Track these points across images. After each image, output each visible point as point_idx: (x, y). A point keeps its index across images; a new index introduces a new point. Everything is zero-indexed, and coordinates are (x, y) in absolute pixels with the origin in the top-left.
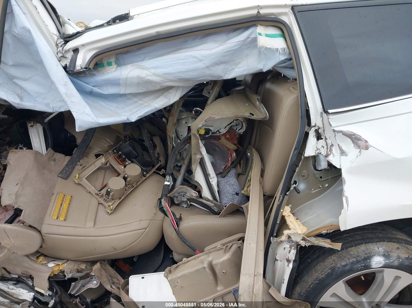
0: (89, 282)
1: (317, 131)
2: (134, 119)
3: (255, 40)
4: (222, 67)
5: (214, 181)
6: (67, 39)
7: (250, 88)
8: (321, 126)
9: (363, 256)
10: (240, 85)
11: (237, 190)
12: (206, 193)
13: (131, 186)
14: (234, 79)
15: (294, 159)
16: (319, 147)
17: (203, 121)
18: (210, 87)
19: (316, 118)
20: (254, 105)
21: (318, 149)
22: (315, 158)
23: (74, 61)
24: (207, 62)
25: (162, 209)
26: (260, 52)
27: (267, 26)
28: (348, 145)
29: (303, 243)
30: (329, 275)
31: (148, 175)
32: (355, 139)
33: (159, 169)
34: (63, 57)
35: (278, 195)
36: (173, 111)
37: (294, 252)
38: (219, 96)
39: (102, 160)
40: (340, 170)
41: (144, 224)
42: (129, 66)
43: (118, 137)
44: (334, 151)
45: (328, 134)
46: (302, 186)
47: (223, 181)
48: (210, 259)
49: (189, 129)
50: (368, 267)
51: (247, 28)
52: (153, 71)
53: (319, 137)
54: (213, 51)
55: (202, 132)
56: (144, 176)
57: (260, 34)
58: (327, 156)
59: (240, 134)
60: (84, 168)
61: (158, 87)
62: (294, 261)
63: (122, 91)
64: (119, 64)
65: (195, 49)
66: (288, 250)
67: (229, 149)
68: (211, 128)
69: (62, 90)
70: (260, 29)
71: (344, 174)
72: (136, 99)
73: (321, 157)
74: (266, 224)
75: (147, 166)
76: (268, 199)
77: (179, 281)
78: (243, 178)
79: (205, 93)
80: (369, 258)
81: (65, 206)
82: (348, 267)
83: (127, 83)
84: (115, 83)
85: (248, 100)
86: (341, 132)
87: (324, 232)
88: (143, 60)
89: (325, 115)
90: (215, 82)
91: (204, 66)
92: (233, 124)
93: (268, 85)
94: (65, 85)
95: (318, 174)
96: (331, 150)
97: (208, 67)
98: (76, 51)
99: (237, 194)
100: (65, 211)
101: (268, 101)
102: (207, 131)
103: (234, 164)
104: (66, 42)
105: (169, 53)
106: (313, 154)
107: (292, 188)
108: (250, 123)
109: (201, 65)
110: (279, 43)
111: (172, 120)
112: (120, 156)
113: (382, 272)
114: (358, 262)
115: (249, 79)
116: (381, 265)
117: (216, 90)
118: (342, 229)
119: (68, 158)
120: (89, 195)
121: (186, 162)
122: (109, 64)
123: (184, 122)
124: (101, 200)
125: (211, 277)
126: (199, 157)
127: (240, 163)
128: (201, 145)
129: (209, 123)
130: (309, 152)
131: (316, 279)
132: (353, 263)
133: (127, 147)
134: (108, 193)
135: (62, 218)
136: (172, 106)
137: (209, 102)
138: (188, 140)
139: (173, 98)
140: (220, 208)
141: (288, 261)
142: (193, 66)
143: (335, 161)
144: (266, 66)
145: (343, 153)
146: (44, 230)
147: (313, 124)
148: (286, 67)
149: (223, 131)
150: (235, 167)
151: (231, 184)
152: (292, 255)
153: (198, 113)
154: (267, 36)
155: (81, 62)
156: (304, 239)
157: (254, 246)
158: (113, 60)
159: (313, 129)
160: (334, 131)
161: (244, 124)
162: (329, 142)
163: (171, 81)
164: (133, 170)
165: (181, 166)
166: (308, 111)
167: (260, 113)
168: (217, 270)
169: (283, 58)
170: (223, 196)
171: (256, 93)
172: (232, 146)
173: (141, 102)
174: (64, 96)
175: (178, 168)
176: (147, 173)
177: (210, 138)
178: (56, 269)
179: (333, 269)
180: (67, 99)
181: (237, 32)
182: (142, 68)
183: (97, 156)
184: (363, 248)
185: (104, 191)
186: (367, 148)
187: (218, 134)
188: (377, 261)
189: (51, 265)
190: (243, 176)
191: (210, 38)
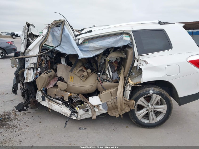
0: (78, 99)
1: (137, 60)
2: (91, 57)
3: (123, 38)
4: (114, 44)
5: (111, 74)
6: (76, 36)
7: (122, 50)
8: (138, 59)
9: (148, 90)
10: (119, 49)
11: (117, 76)
12: (109, 76)
13: (89, 75)
14: (117, 47)
15: (131, 66)
16: (138, 64)
17: (109, 58)
18: (111, 49)
19: (136, 57)
20: (123, 54)
21: (137, 64)
22: (137, 66)
23: (78, 42)
24: (111, 43)
25: (98, 80)
26: (124, 41)
27: (126, 34)
28: (144, 63)
29: (132, 86)
30: (139, 95)
31: (93, 73)
32: (145, 62)
33: (95, 72)
34: (76, 40)
35: (127, 76)
36: (100, 55)
37: (130, 88)
38: (113, 51)
39: (81, 68)
40: (142, 69)
41: (92, 84)
42: (91, 43)
43: (83, 63)
44: (141, 65)
45: (139, 61)
46: (133, 74)
47: (114, 74)
48: (110, 91)
49: (105, 60)
50: (149, 93)
51: (121, 35)
52: (97, 45)
53: (137, 62)
54: (112, 40)
55: (109, 61)
56: (92, 73)
57: (124, 36)
58: (139, 66)
59: (118, 62)
60: (76, 70)
61: (98, 49)
62: (131, 90)
63: (89, 49)
64: (89, 43)
65: (108, 39)
66: (129, 87)
67: (115, 66)
68: (111, 60)
69: (76, 49)
70: (124, 35)
71: (143, 70)
72: (91, 52)
73: (138, 66)
74: (124, 84)
75: (93, 70)
76: (125, 78)
77: (102, 95)
78: (119, 74)
79: (109, 50)
80: (149, 91)
81: (72, 78)
82: (144, 93)
83: (90, 47)
84: (87, 47)
85: (121, 52)
86: (142, 60)
87: (138, 83)
88: (95, 42)
89: (139, 56)
90: (112, 48)
91: (110, 44)
92: (117, 59)
93: (127, 49)
94: (77, 48)
95: (138, 71)
96: (140, 64)
97: (111, 44)
98: (79, 39)
99: (117, 77)
100: (73, 80)
101: (126, 53)
102: (110, 60)
103: (117, 70)
104: (76, 37)
105: (101, 40)
106: (136, 65)
107: (131, 74)
108: (121, 58)
109: (109, 43)
110: (129, 39)
111: (100, 58)
112: (85, 67)
113: (152, 95)
114: (146, 92)
115: (122, 47)
116: (152, 93)
117: (113, 50)
118: (142, 82)
119: (71, 67)
120: (78, 77)
121: (103, 69)
122: (86, 43)
123: (103, 58)
124: (81, 78)
125: (110, 94)
126: (107, 67)
127: (118, 70)
128: (108, 64)
129: (110, 58)
130: (135, 65)
131: (136, 96)
132: (145, 92)
133: (87, 65)
134: (83, 76)
135: (72, 81)
136: (100, 54)
137: (111, 53)
138: (105, 63)
139: (101, 51)
140: (112, 80)
141: (129, 91)
142: (107, 44)
143: (141, 67)
144: (125, 44)
145: (143, 65)
146: (68, 83)
147: (136, 58)
148: (131, 44)
149: (114, 61)
150: (117, 71)
151: (116, 75)
152: (130, 89)
153: (107, 56)
154: (126, 37)
155: (80, 42)
156: (133, 85)
157: (121, 86)
158: (87, 42)
159: (136, 59)
160: (141, 60)
161: (120, 59)
162: (140, 62)
163: (102, 47)
164: (89, 71)
165: (102, 71)
166: (135, 55)
167: (124, 56)
168: (112, 93)
169: (129, 42)
170: (113, 78)
171: (123, 51)
172: (116, 65)
173: (93, 52)
174: (76, 50)
175: (101, 72)
176: (93, 72)
177: (110, 62)
178: (70, 94)
179: (140, 93)
180: (77, 51)
181: (119, 36)
182: (95, 44)
183: (79, 67)
184: (148, 88)
185: (82, 76)
186: (148, 64)
187: (113, 62)
188: (151, 92)
189: (69, 93)
190: (119, 73)
191: (112, 37)
